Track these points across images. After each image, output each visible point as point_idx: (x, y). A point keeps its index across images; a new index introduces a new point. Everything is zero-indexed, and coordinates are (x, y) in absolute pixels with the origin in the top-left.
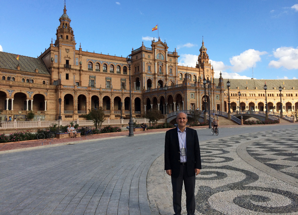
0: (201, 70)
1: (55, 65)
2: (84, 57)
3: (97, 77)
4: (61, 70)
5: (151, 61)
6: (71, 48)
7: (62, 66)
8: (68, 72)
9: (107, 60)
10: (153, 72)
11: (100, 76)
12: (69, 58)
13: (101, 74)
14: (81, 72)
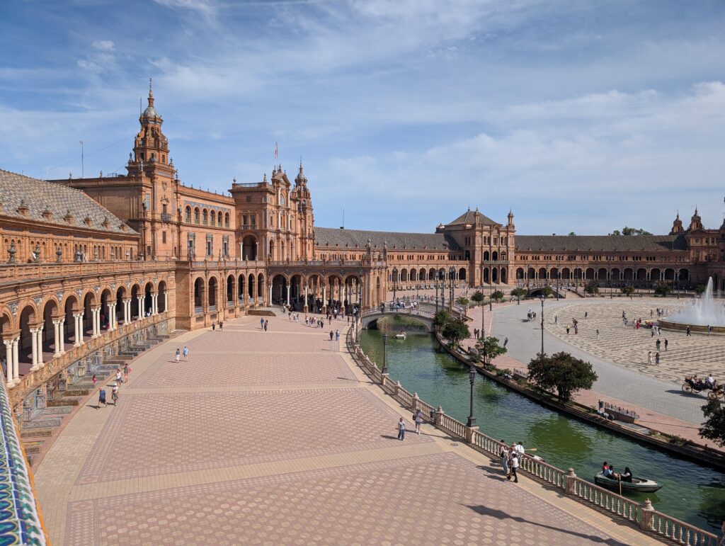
0: (303, 216)
1: (149, 216)
2: (183, 198)
3: (196, 234)
4: (157, 225)
5: (273, 209)
6: (168, 181)
7: (158, 217)
8: (165, 228)
9: (208, 203)
10: (275, 228)
11: (201, 232)
12: (168, 201)
13: (201, 230)
14: (181, 227)
